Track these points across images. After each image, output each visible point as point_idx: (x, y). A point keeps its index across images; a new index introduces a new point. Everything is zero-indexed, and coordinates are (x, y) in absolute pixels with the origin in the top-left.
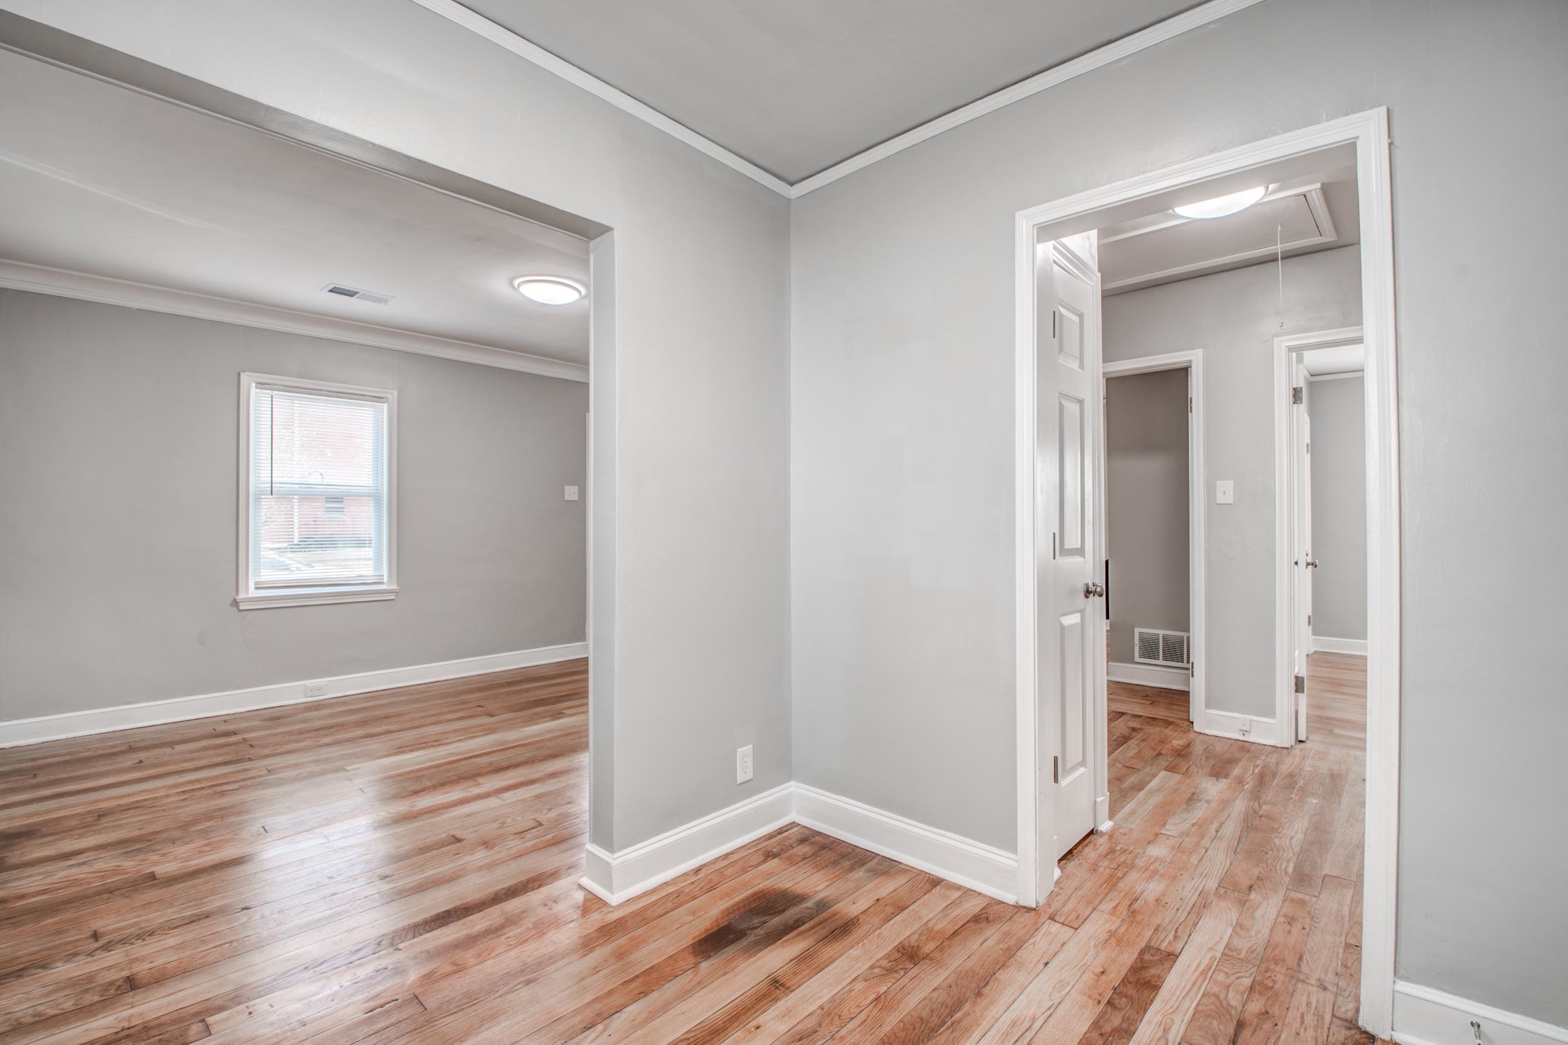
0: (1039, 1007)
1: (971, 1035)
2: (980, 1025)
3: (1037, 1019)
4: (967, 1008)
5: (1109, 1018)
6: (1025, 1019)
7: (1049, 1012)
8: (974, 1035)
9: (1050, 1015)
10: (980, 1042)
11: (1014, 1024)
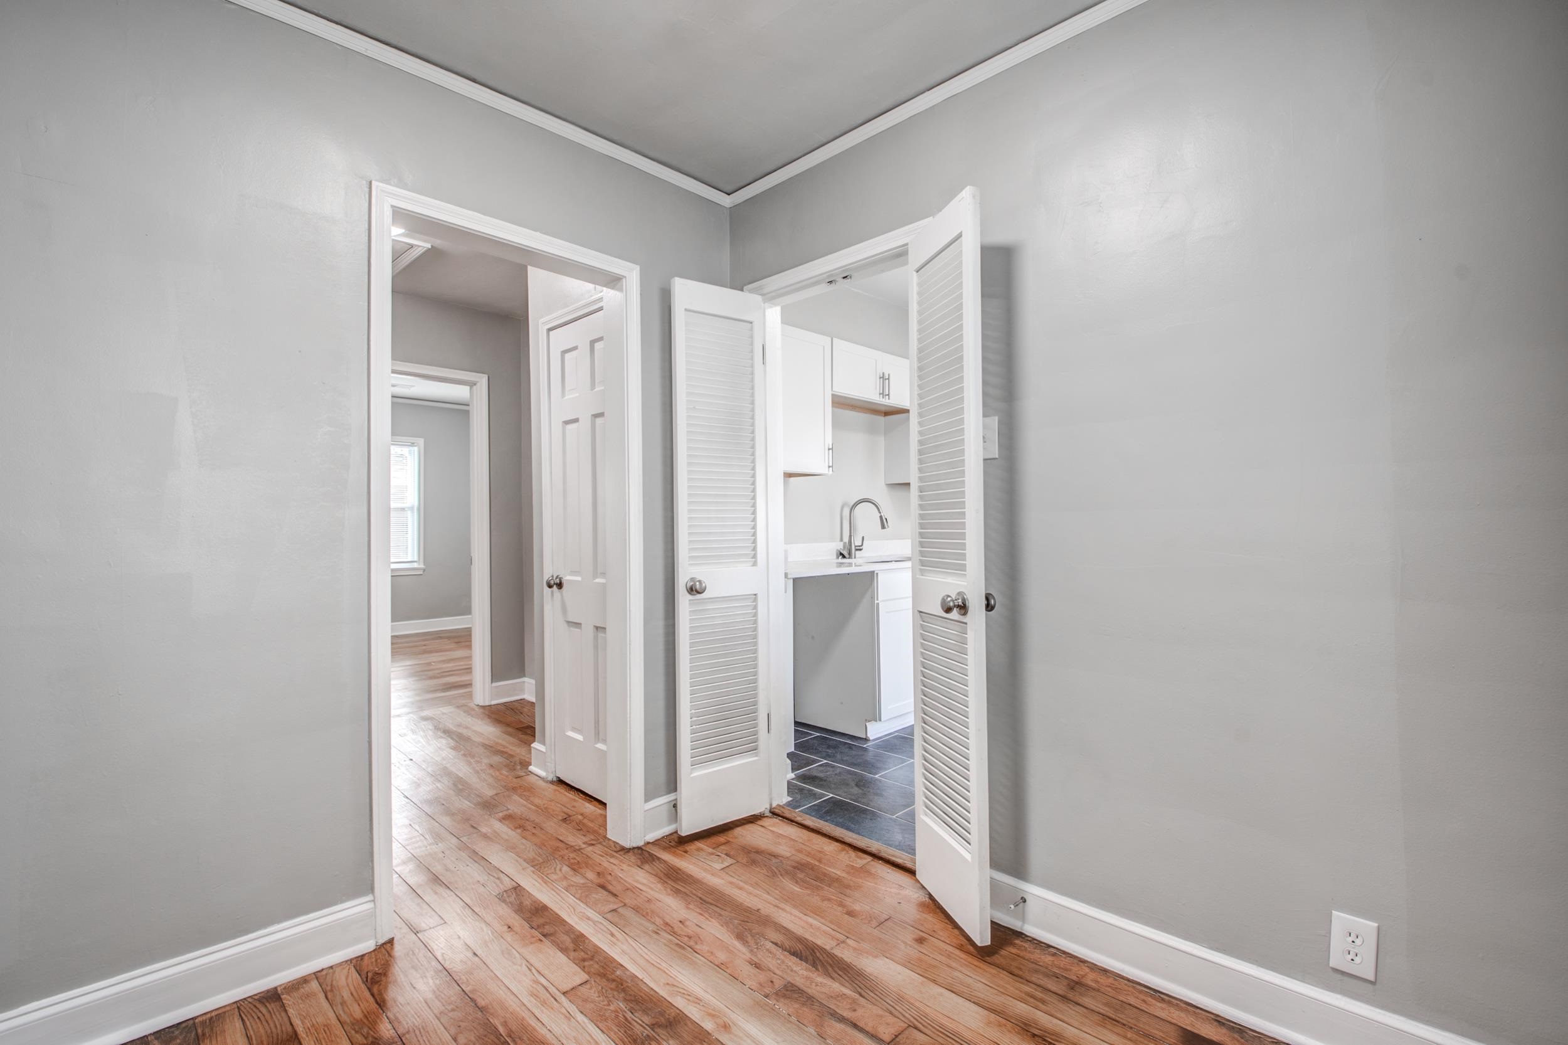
0: (525, 975)
1: (533, 1028)
2: (523, 1017)
3: (537, 980)
4: (495, 1021)
5: (561, 941)
6: (533, 987)
7: (534, 970)
8: (533, 1024)
9: (538, 971)
10: (543, 1022)
11: (534, 995)
